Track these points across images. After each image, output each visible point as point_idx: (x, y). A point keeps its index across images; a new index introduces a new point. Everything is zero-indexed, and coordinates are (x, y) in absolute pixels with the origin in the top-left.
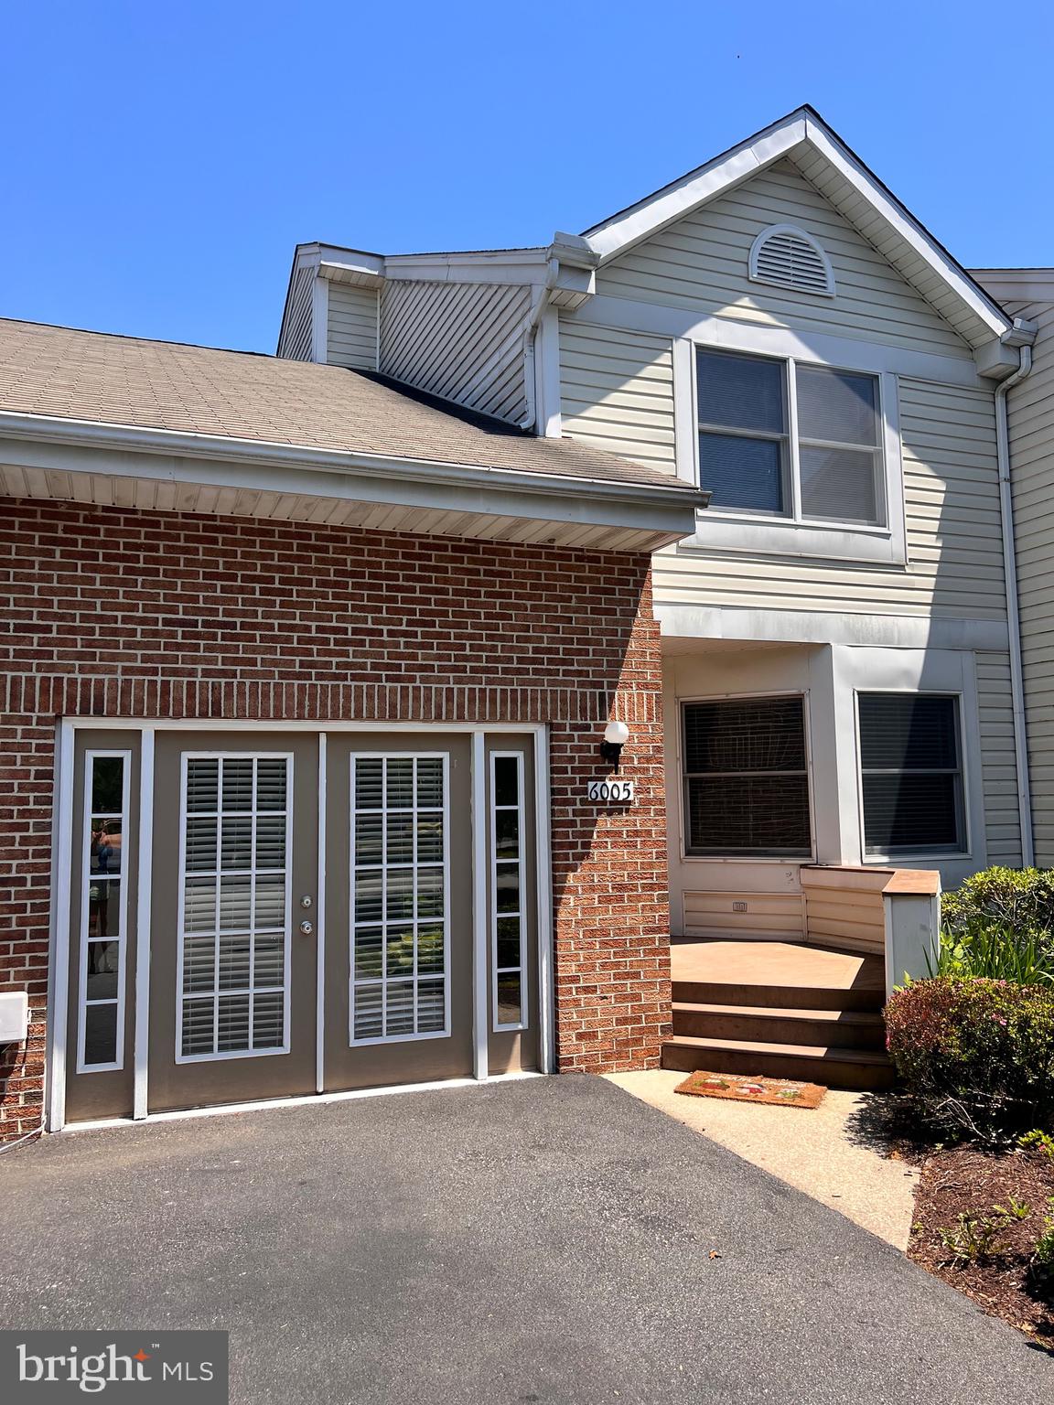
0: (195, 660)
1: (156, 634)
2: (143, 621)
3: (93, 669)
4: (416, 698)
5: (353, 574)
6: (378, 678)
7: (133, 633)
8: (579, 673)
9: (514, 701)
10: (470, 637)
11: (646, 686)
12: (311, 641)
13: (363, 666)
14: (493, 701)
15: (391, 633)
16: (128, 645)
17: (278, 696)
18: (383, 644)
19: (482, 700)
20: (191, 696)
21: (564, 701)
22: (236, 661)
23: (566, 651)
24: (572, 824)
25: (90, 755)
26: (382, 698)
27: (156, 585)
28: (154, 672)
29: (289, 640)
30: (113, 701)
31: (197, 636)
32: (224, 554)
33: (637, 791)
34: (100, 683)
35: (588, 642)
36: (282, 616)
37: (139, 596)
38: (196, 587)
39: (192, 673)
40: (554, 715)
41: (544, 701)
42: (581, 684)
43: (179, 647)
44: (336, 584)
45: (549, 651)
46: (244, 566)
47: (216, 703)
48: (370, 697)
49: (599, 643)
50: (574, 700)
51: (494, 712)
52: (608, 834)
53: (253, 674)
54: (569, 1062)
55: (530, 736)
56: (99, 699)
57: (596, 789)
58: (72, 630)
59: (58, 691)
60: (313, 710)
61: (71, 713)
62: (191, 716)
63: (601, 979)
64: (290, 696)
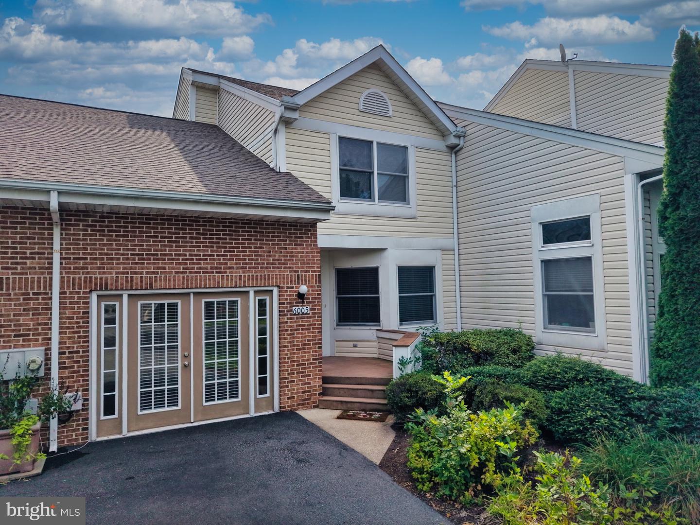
0: (143, 268)
1: (128, 259)
2: (123, 254)
3: (104, 273)
4: (227, 280)
5: (203, 234)
6: (213, 272)
7: (119, 259)
8: (290, 268)
9: (265, 279)
10: (248, 256)
11: (315, 271)
12: (187, 259)
13: (207, 268)
15: (218, 256)
16: (117, 264)
17: (174, 280)
18: (214, 260)
19: (253, 279)
20: (141, 282)
21: (284, 278)
22: (158, 268)
23: (285, 260)
24: (287, 323)
25: (103, 305)
26: (214, 279)
27: (127, 241)
28: (127, 273)
29: (178, 259)
30: (112, 285)
31: (143, 259)
32: (153, 228)
33: (311, 310)
34: (107, 279)
35: (293, 256)
36: (176, 250)
37: (121, 245)
38: (142, 241)
39: (142, 273)
40: (280, 283)
41: (276, 278)
42: (290, 272)
43: (136, 264)
44: (196, 238)
45: (278, 260)
46: (161, 233)
47: (151, 284)
48: (210, 280)
49: (297, 256)
50: (288, 278)
51: (257, 283)
52: (300, 326)
53: (165, 273)
54: (284, 407)
55: (271, 291)
56: (106, 284)
57: (295, 309)
58: (95, 259)
59: (91, 282)
60: (188, 285)
61: (96, 289)
62: (142, 289)
63: (296, 378)
64: (179, 280)
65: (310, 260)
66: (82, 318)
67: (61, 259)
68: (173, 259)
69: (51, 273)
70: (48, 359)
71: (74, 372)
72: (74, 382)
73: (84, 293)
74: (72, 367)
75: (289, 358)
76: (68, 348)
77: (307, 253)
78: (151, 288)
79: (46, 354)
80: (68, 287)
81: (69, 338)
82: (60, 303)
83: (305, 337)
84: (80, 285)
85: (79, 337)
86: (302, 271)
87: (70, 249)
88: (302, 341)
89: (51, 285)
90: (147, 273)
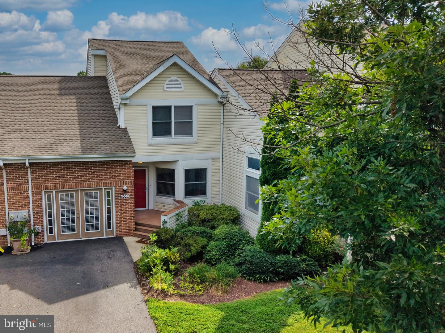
0: (60, 181)
1: (54, 178)
2: (52, 176)
3: (46, 184)
4: (93, 184)
5: (82, 167)
6: (87, 182)
7: (51, 178)
8: (119, 178)
9: (109, 183)
10: (101, 174)
11: (131, 179)
12: (76, 177)
13: (84, 180)
14: (105, 184)
15: (88, 175)
16: (50, 180)
17: (72, 185)
18: (87, 177)
19: (103, 184)
20: (59, 186)
21: (117, 183)
22: (66, 181)
23: (117, 175)
24: (118, 201)
25: (46, 194)
26: (87, 185)
27: (53, 171)
28: (54, 183)
29: (73, 177)
30: (49, 188)
31: (60, 178)
32: (63, 166)
33: (129, 196)
34: (47, 186)
35: (121, 173)
36: (72, 174)
37: (51, 173)
38: (59, 171)
39: (59, 183)
40: (115, 185)
41: (114, 183)
42: (120, 180)
43: (57, 180)
44: (80, 168)
45: (114, 175)
46: (66, 167)
47: (63, 187)
48: (85, 185)
49: (123, 173)
50: (119, 183)
51: (105, 185)
52: (124, 203)
53: (68, 183)
54: (118, 235)
55: (112, 188)
56: (47, 188)
57: (122, 196)
58: (43, 179)
59: (42, 187)
60: (77, 187)
61: (43, 190)
62: (60, 189)
63: (123, 224)
64: (74, 185)
65: (129, 175)
66: (40, 200)
67: (31, 179)
68: (71, 177)
69: (28, 184)
70: (29, 214)
71: (38, 219)
72: (39, 222)
73: (40, 191)
74: (38, 217)
75: (119, 216)
76: (36, 210)
77: (127, 171)
78: (63, 189)
79: (29, 213)
80: (34, 189)
81: (36, 207)
82: (32, 195)
83: (127, 207)
84: (38, 188)
85: (39, 207)
86: (125, 180)
87: (34, 176)
88: (125, 209)
89: (29, 189)
90: (61, 183)
